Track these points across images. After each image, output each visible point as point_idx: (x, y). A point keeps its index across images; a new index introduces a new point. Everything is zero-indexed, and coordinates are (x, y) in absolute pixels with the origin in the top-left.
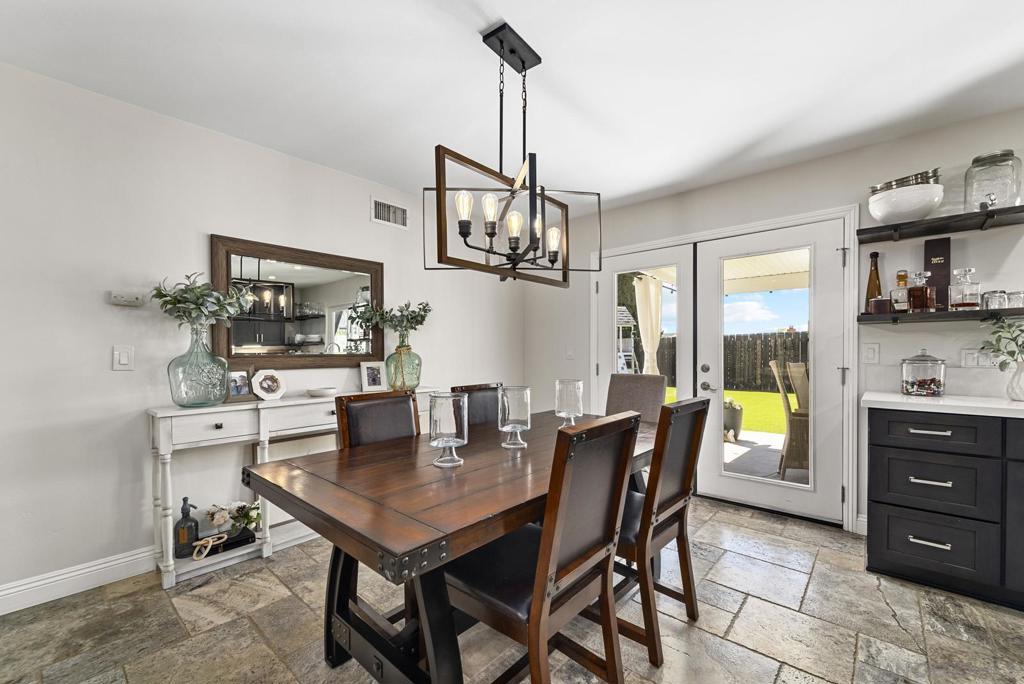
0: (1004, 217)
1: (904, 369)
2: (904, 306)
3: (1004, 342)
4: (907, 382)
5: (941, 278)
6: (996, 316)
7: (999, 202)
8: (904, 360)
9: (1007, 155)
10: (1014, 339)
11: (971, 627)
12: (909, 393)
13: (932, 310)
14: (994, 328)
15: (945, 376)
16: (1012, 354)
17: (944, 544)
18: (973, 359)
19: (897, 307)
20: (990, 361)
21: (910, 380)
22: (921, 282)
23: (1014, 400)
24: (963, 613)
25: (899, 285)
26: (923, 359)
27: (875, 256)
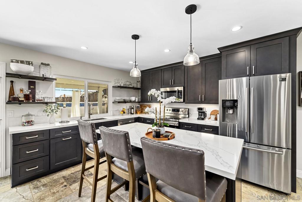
0: (48, 80)
1: (23, 118)
2: (23, 99)
3: (48, 110)
4: (24, 122)
5: (33, 92)
6: (47, 103)
7: (47, 76)
8: (23, 116)
9: (48, 65)
10: (50, 109)
11: (44, 185)
12: (24, 126)
13: (31, 101)
14: (46, 106)
15: (35, 119)
16: (50, 112)
17: (36, 167)
18: (41, 114)
19: (20, 99)
20: (45, 114)
21: (25, 121)
22: (28, 93)
23: (50, 123)
24: (41, 183)
25: (21, 92)
26: (29, 115)
27: (12, 82)
